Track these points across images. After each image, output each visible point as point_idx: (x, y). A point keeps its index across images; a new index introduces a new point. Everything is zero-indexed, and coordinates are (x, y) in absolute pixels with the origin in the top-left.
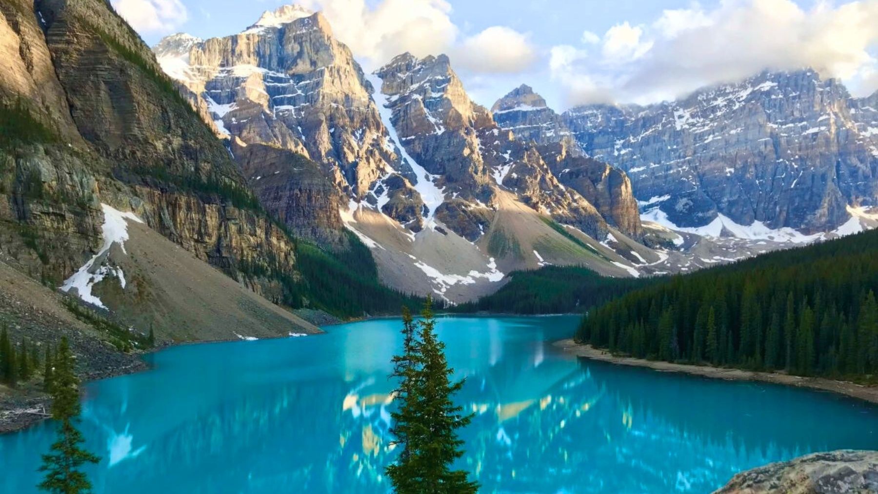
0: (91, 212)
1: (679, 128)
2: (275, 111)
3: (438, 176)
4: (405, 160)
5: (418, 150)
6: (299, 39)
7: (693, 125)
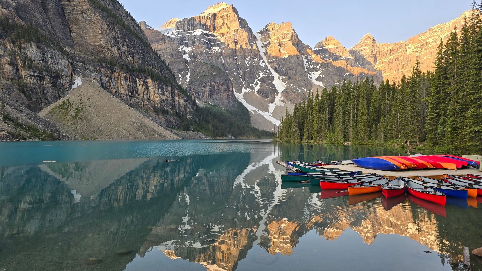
0: (62, 77)
1: (408, 54)
2: (211, 50)
3: (284, 77)
4: (269, 70)
5: (276, 66)
6: (223, 18)
7: (416, 52)
